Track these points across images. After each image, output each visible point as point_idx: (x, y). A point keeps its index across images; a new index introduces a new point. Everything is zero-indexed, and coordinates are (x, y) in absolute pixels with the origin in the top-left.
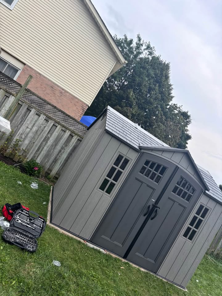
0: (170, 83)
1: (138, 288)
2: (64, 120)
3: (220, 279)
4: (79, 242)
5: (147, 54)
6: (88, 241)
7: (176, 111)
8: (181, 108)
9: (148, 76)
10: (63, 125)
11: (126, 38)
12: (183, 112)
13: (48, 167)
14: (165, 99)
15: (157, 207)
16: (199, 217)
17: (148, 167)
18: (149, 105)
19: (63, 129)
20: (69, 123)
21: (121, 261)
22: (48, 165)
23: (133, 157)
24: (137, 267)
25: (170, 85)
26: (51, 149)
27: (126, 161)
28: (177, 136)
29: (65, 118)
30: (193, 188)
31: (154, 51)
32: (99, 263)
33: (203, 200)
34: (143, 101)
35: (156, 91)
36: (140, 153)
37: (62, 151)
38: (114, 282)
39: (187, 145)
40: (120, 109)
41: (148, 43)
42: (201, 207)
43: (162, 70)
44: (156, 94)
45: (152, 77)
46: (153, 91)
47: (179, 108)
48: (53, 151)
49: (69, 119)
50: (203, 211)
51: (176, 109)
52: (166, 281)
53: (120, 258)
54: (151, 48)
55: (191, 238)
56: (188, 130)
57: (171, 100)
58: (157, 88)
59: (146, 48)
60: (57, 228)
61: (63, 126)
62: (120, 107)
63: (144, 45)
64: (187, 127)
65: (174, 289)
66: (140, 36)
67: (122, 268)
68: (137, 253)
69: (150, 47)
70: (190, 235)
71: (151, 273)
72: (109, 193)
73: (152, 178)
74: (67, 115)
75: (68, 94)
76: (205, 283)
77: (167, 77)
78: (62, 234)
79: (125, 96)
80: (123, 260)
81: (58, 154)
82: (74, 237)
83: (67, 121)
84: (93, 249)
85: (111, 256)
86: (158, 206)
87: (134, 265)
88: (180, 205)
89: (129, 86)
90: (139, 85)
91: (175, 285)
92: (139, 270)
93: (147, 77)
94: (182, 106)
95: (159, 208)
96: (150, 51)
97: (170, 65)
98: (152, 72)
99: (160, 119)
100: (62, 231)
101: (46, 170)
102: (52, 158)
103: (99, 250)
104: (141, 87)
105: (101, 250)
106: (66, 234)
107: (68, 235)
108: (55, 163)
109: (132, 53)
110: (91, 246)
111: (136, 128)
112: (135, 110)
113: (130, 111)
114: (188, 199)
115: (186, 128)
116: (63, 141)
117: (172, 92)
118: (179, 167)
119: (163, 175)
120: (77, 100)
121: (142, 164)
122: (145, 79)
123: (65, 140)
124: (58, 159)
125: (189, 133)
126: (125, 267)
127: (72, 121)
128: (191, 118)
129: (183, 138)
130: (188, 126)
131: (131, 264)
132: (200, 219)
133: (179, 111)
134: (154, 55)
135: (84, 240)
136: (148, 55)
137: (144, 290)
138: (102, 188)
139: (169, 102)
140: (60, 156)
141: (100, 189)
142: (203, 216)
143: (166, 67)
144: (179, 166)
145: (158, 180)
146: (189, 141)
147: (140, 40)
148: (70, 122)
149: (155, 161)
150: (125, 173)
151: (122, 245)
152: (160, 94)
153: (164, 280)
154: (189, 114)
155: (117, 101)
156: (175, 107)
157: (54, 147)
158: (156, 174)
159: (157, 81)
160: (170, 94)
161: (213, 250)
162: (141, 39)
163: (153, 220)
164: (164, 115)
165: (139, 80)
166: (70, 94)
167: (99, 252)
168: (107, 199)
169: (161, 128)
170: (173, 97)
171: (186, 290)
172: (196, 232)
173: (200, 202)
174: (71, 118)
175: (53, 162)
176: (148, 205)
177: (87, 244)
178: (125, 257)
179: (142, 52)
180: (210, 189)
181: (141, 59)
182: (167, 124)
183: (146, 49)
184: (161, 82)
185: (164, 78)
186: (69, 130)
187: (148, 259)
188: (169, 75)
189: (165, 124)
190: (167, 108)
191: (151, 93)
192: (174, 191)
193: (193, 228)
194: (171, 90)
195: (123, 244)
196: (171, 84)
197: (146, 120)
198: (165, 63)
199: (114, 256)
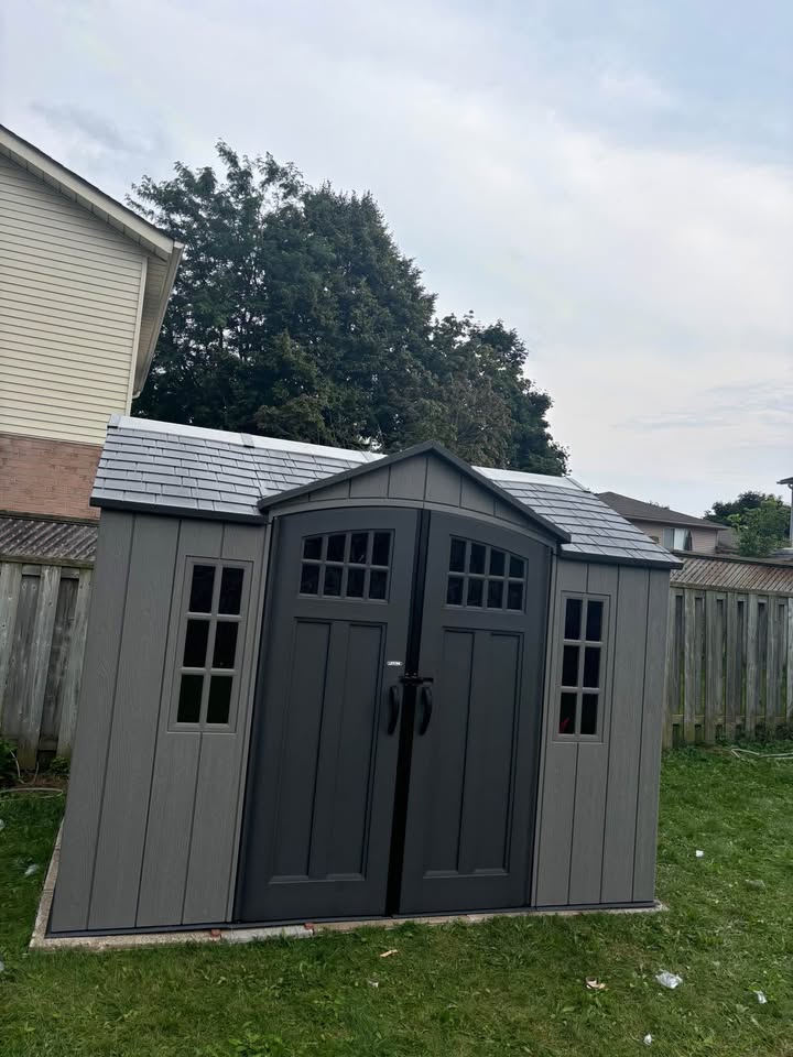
0: (401, 259)
1: (457, 999)
2: (14, 540)
3: (786, 804)
4: (191, 948)
5: (281, 195)
6: (231, 926)
7: (459, 338)
8: (472, 321)
9: (319, 264)
10: (20, 557)
11: (187, 174)
12: (487, 332)
13: (38, 730)
14: (409, 315)
15: (420, 681)
16: (583, 643)
17: (323, 562)
18: (365, 360)
19: (27, 570)
20: (39, 539)
21: (382, 930)
22: (32, 723)
23: (250, 552)
24: (451, 919)
25: (406, 264)
26: (18, 663)
27: (234, 578)
28: (500, 417)
29: (16, 530)
30: (512, 558)
31: (298, 178)
32: (283, 985)
33: (568, 583)
34: (339, 354)
35: (366, 305)
36: (270, 526)
37: (63, 649)
38: (350, 1026)
39: (547, 430)
40: (277, 412)
41: (265, 160)
42: (573, 606)
43: (356, 225)
44: (371, 313)
45: (334, 264)
46: (358, 307)
47: (467, 323)
48: (28, 663)
49: (33, 526)
50: (587, 618)
51: (458, 333)
52: (575, 913)
53: (373, 923)
54: (283, 169)
55: (589, 727)
56: (528, 381)
57: (431, 311)
58: (366, 291)
59: (264, 177)
60: (77, 941)
61: (22, 562)
62: (274, 408)
63: (255, 172)
64: (521, 373)
65: (610, 926)
66: (227, 149)
67: (384, 955)
68: (429, 873)
69: (277, 170)
70: (582, 716)
71: (510, 915)
72: (225, 720)
73: (356, 590)
74: (16, 517)
75: (28, 444)
76: (730, 846)
77: (382, 243)
78: (109, 955)
79: (272, 363)
80: (389, 923)
81: (52, 667)
82: (162, 939)
83: (28, 538)
84: (256, 943)
85: (334, 932)
86: (423, 672)
87: (434, 921)
88: (495, 633)
89: (274, 326)
90: (303, 305)
91: (613, 911)
92: (462, 927)
93: (316, 271)
94: (471, 312)
95: (431, 680)
96: (284, 181)
97: (374, 202)
98: (325, 248)
99: (421, 386)
100: (102, 943)
101: (34, 742)
102: (37, 692)
103: (281, 936)
104: (312, 312)
105: (290, 931)
106: (126, 946)
107: (133, 947)
108: (57, 704)
109: (231, 213)
110: (244, 935)
111: (246, 446)
112: (326, 395)
113: (311, 405)
114: (516, 603)
115: (518, 376)
116: (46, 615)
117: (420, 283)
118: (430, 511)
119: (390, 563)
120: (70, 450)
121: (295, 558)
122: (312, 281)
123: (54, 605)
124: (60, 685)
125: (538, 388)
126: (399, 946)
127: (48, 528)
128: (520, 337)
129: (525, 414)
130: (522, 367)
131: (421, 921)
132: (588, 649)
133: (474, 334)
134: (305, 190)
135: (209, 930)
136: (285, 197)
137: (484, 993)
138: (188, 712)
139: (428, 318)
140: (63, 674)
141: (180, 720)
142: (594, 634)
143: (364, 213)
144: (428, 506)
145: (379, 586)
146: (548, 416)
147: (232, 159)
148: (43, 536)
149: (336, 528)
150: (249, 620)
151: (361, 872)
152: (383, 306)
153: (563, 914)
154: (507, 329)
155: (256, 393)
156: (452, 326)
157: (26, 649)
158: (363, 571)
159: (357, 271)
160: (416, 292)
161: (739, 722)
162: (236, 157)
163: (427, 732)
164: (427, 369)
165: (293, 291)
166: (34, 439)
167: (283, 942)
168: (227, 743)
169: (433, 413)
170: (433, 297)
171: (661, 907)
172: (595, 697)
173: (559, 593)
174: (38, 519)
175: (47, 702)
176: (386, 688)
177: (226, 940)
178: (391, 910)
179: (261, 197)
180: (569, 535)
181: (270, 219)
182: (451, 393)
183: (268, 181)
184: (371, 267)
185: (373, 249)
186: (52, 564)
187: (479, 872)
188: (387, 232)
189: (445, 395)
190: (432, 343)
191: (355, 317)
192: (454, 597)
193: (580, 689)
194: (416, 275)
195: (362, 869)
196: (408, 258)
197: (379, 410)
198: (353, 199)
199: (345, 926)
